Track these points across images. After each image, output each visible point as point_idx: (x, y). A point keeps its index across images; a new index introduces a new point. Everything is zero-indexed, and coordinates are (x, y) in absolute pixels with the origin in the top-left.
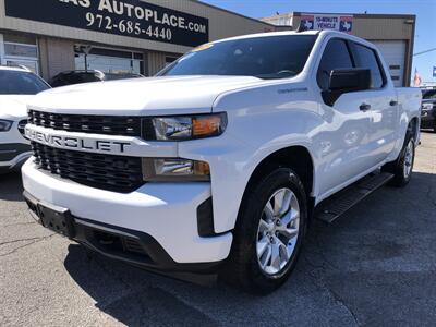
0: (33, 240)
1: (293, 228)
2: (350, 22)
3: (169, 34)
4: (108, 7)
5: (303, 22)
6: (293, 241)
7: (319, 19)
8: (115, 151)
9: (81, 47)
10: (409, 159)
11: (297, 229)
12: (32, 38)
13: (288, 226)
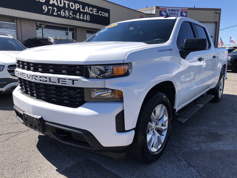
0: (18, 133)
1: (165, 126)
2: (186, 12)
3: (88, 18)
4: (55, 2)
5: (161, 12)
6: (165, 133)
7: (169, 10)
8: (69, 84)
9: (40, 25)
10: (221, 87)
11: (167, 127)
12: (12, 19)
13: (162, 125)
